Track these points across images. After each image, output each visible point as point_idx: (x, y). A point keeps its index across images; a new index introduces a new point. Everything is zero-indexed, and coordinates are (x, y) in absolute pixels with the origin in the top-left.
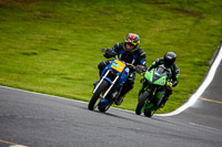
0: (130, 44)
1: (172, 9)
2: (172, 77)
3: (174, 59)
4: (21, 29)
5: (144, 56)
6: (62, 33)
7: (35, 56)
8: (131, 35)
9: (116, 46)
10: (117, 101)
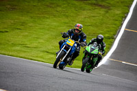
0: (77, 29)
1: (92, 4)
5: (85, 37)
6: (24, 19)
9: (69, 31)
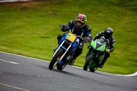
4: (40, 22)
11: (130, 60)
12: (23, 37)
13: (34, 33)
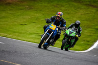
2: (78, 32)
3: (79, 24)
7: (25, 26)
8: (59, 12)
10: (52, 44)
11: (84, 40)
12: (7, 24)
13: (15, 22)
